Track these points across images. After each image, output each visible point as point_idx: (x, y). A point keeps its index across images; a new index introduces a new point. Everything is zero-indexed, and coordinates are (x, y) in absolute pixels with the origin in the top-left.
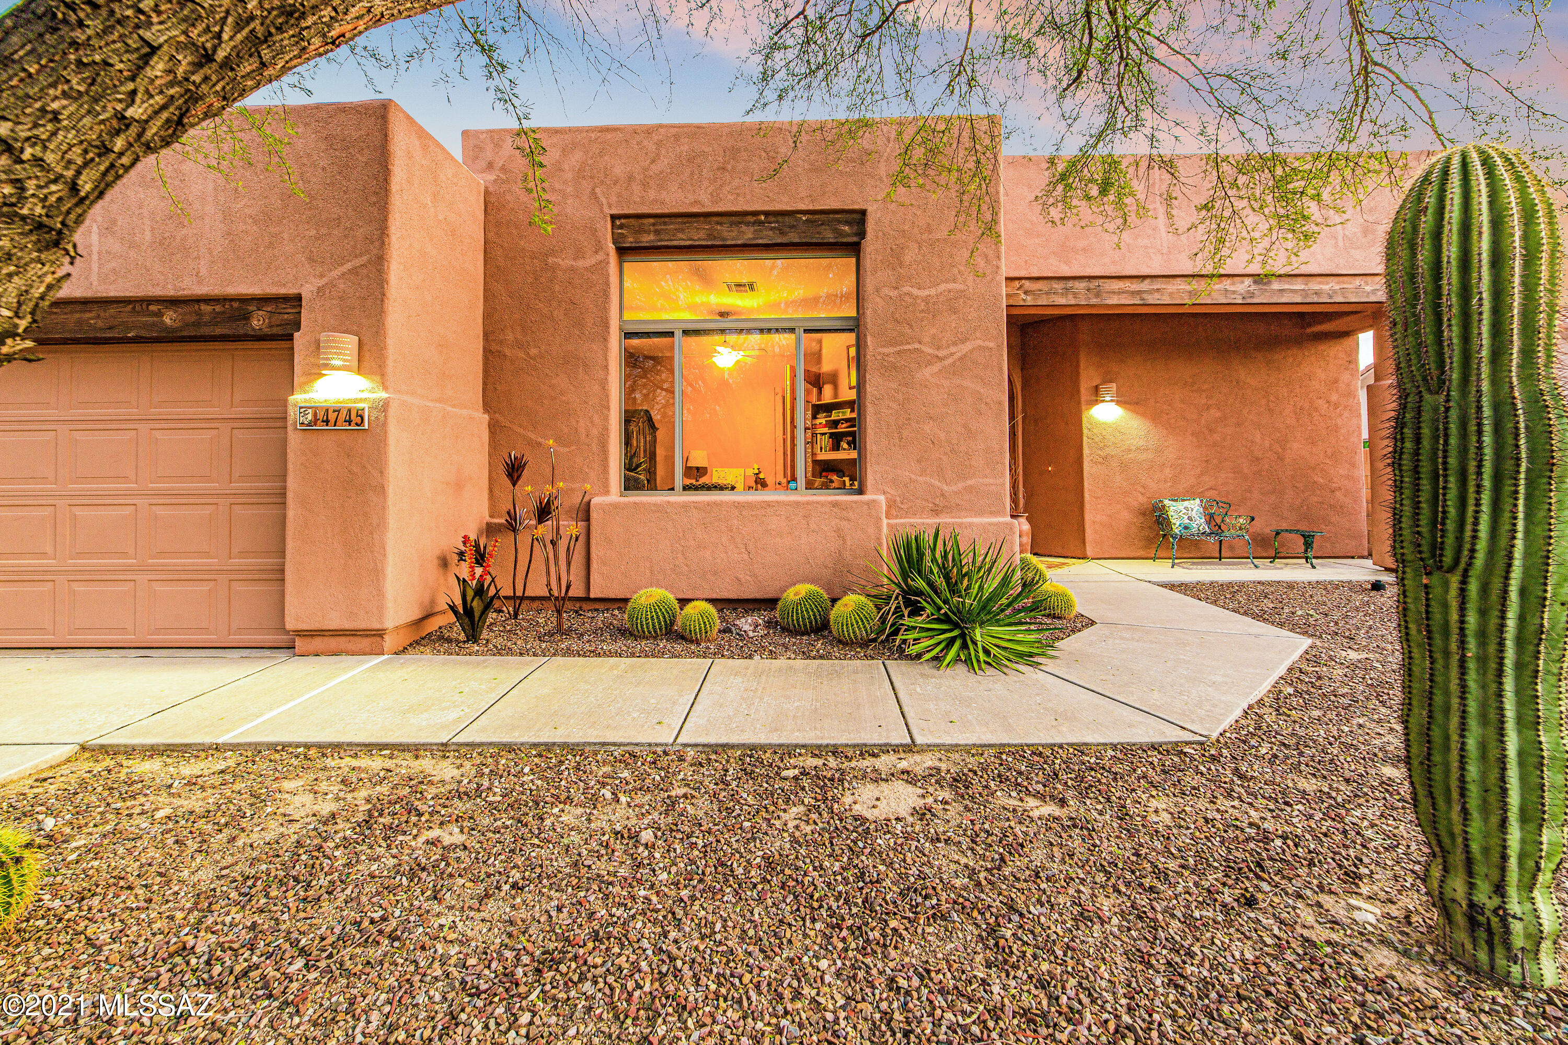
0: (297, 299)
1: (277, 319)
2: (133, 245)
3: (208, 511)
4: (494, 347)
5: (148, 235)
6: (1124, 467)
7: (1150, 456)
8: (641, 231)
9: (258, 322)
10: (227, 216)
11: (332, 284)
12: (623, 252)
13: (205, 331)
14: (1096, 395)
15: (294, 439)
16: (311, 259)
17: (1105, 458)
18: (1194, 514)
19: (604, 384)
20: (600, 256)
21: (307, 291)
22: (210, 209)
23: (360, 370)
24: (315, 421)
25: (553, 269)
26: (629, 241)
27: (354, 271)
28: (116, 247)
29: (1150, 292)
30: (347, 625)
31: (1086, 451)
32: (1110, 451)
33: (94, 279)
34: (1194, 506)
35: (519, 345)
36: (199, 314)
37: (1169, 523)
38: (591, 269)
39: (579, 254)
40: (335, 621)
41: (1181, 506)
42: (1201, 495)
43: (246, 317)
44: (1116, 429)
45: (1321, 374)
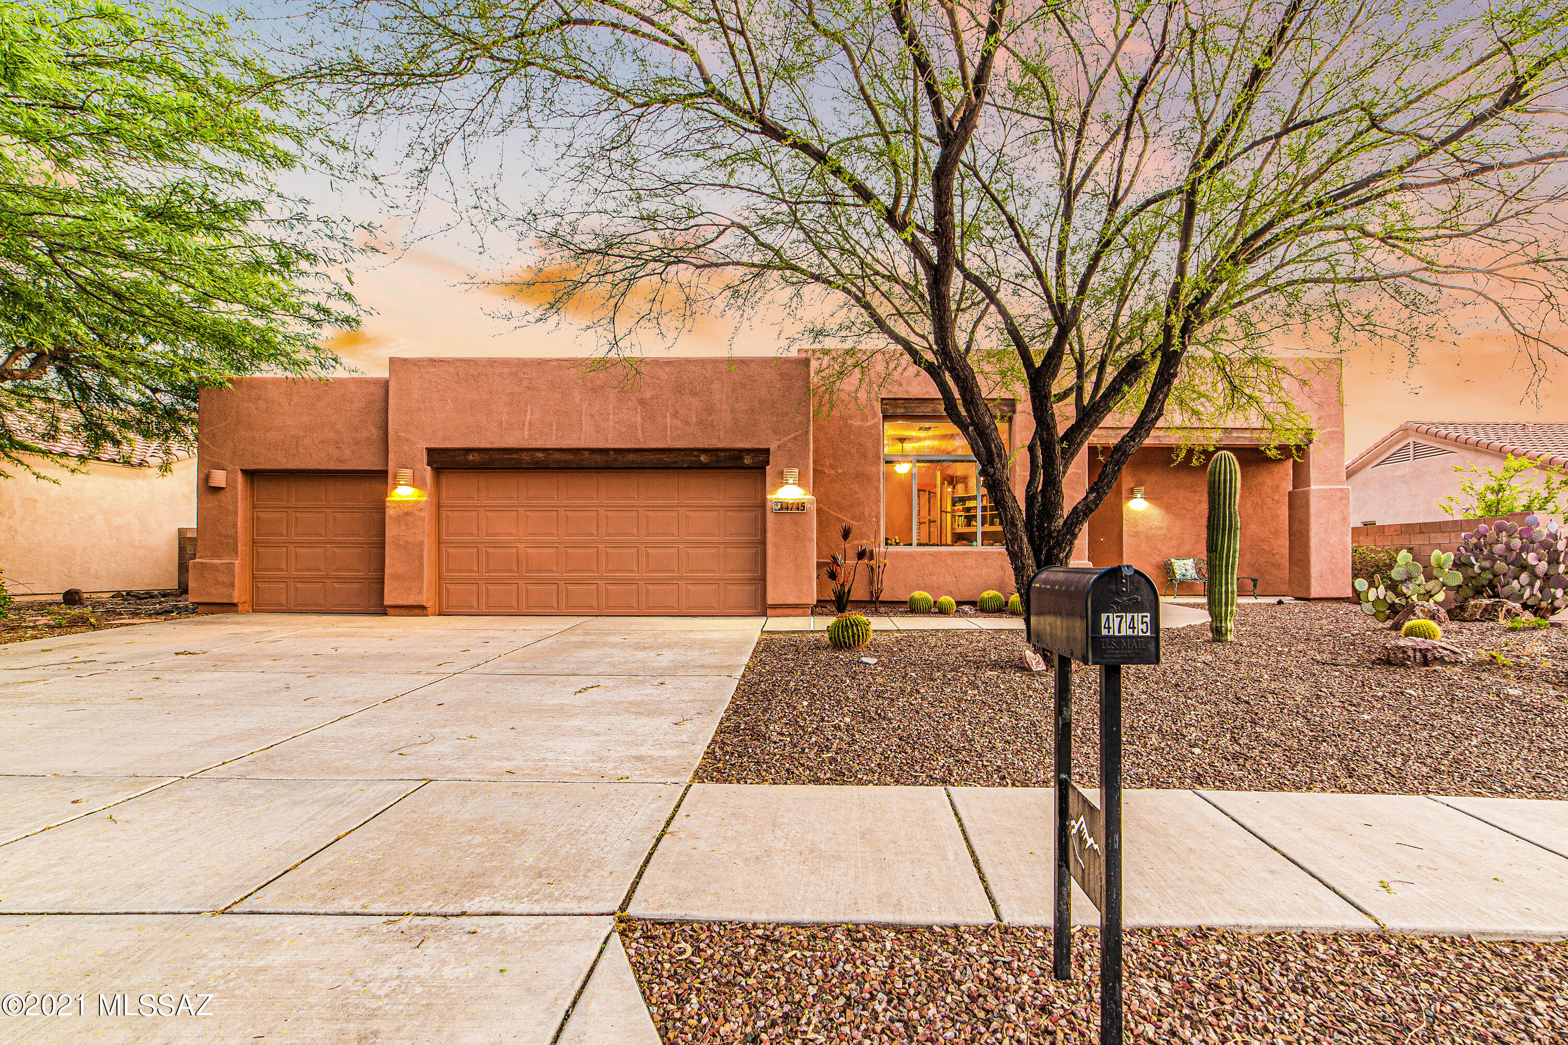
0: (767, 451)
1: (756, 460)
2: (687, 423)
3: (714, 550)
4: (819, 468)
5: (694, 419)
6: (1148, 539)
7: (1164, 532)
8: (897, 407)
9: (747, 461)
10: (733, 411)
11: (784, 444)
12: (886, 417)
13: (722, 464)
14: (1131, 494)
15: (770, 517)
16: (774, 432)
17: (1136, 533)
18: (1188, 567)
19: (878, 489)
20: (875, 421)
21: (773, 447)
22: (724, 407)
23: (799, 485)
24: (781, 509)
25: (850, 426)
26: (890, 412)
27: (795, 438)
28: (679, 424)
29: (1164, 437)
30: (797, 602)
31: (1125, 529)
32: (1140, 528)
33: (669, 439)
34: (1190, 563)
35: (832, 467)
36: (718, 456)
37: (1174, 573)
38: (871, 427)
39: (864, 419)
40: (791, 600)
41: (1181, 562)
42: (1193, 557)
43: (741, 458)
44: (1144, 516)
45: (1269, 482)
